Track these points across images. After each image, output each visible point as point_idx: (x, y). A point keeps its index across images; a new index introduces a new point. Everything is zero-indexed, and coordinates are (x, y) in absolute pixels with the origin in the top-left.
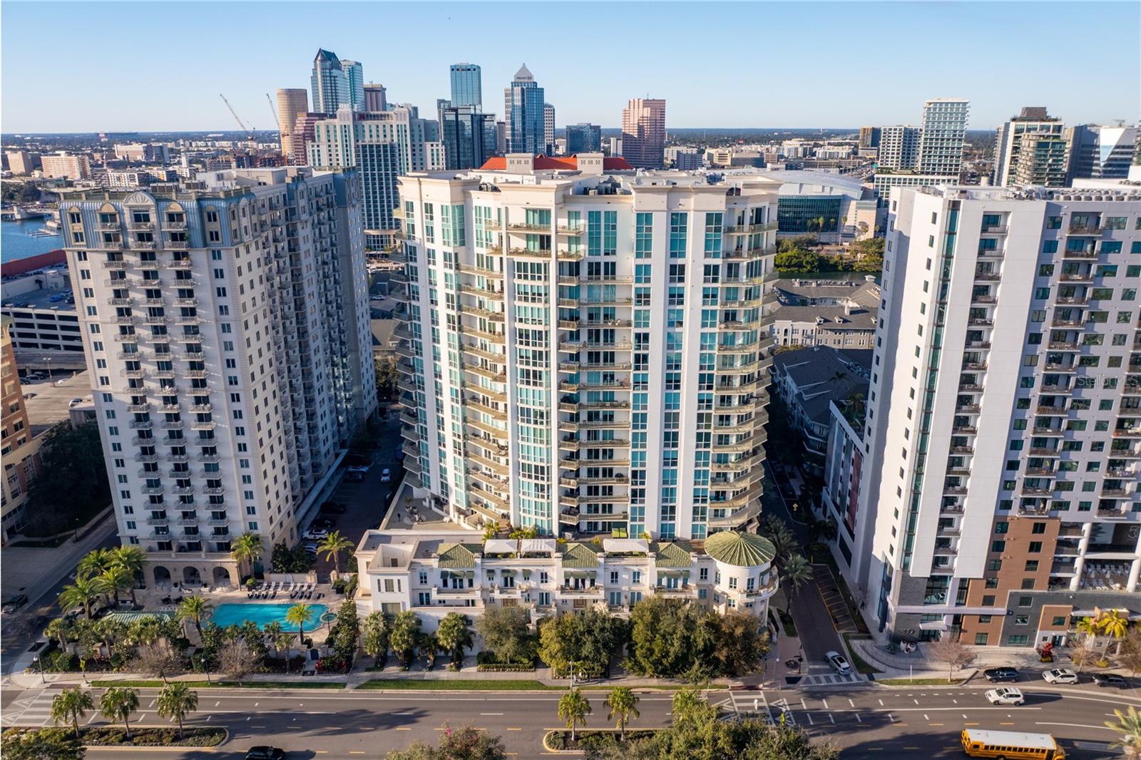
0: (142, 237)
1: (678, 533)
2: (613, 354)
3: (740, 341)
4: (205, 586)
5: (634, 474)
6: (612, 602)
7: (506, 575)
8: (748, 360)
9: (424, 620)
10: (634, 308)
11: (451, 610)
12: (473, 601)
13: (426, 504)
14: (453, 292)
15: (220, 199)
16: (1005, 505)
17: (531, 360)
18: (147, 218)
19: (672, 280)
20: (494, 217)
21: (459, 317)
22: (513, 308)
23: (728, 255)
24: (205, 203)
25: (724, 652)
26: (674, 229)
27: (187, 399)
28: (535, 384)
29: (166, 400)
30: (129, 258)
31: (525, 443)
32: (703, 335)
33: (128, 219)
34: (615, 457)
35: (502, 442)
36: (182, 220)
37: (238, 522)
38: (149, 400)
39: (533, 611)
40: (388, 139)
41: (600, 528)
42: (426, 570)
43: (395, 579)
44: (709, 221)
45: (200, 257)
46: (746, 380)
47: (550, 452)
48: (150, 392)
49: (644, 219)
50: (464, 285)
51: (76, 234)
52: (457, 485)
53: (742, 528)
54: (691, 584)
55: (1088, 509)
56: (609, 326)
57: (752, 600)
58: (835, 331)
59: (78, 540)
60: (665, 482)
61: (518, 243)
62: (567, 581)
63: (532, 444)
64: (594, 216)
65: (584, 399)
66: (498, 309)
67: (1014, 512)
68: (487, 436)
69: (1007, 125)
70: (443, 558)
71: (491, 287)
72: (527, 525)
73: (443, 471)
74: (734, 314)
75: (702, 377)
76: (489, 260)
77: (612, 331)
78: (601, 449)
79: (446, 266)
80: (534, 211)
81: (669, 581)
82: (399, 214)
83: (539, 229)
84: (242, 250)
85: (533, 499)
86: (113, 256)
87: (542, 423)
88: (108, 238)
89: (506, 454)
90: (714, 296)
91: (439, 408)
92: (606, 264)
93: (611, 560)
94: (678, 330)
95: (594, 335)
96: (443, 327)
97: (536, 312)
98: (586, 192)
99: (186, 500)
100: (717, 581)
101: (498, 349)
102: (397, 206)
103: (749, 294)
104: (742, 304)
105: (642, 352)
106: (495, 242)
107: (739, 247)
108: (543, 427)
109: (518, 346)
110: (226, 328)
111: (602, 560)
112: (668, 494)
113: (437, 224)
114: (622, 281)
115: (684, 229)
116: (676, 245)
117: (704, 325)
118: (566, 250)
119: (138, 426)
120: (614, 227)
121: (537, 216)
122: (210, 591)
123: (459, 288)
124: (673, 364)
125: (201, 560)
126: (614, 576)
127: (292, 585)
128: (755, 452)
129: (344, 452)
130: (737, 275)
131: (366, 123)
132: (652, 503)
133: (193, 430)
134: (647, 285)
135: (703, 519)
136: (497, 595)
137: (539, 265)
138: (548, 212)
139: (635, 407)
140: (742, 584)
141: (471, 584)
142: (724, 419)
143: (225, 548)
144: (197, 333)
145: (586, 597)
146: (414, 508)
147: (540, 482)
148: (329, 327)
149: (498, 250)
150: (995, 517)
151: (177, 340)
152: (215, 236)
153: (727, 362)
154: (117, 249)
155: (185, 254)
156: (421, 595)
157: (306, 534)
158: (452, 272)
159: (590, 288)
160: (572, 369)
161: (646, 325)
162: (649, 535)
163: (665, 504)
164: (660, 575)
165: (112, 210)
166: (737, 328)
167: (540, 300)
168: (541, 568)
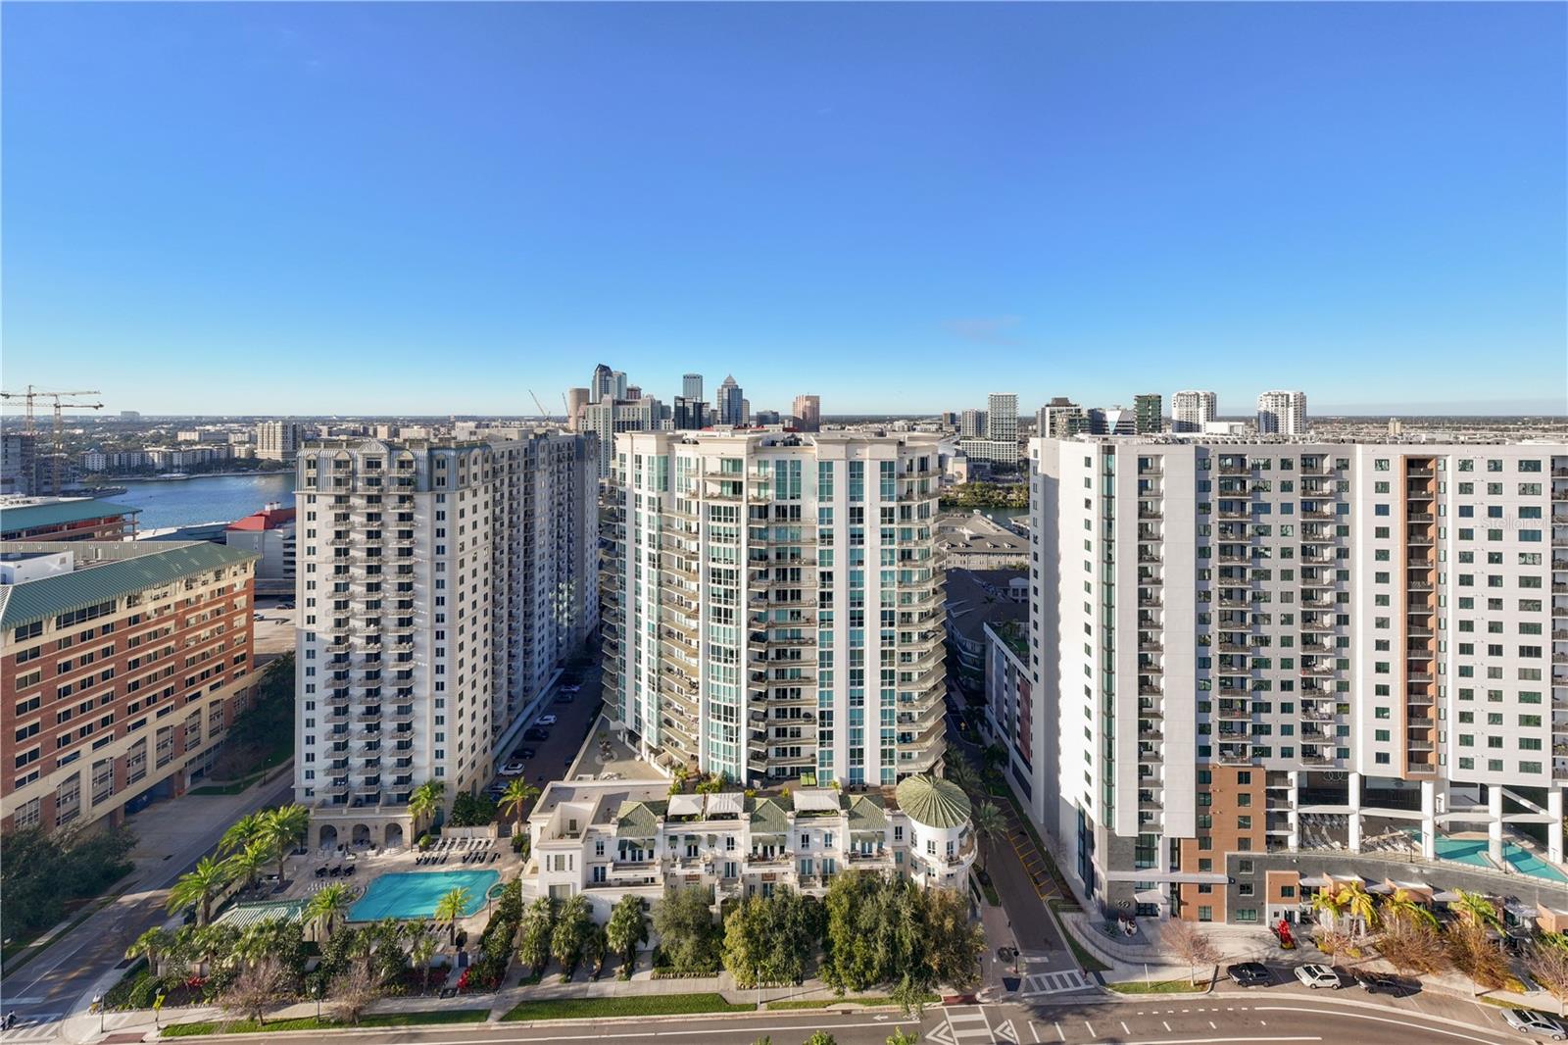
0: (370, 482)
1: (867, 779)
2: (799, 591)
3: (916, 578)
4: (373, 848)
5: (822, 714)
6: (803, 873)
7: (690, 842)
8: (924, 598)
9: (596, 905)
10: (818, 548)
11: (627, 890)
12: (653, 880)
13: (620, 738)
14: (654, 532)
15: (451, 449)
16: (1204, 751)
17: (723, 599)
18: (378, 465)
19: (852, 522)
20: (693, 465)
21: (659, 556)
22: (708, 550)
23: (900, 499)
24: (436, 452)
25: (936, 956)
26: (852, 476)
27: (390, 638)
28: (726, 622)
29: (369, 639)
30: (354, 501)
31: (715, 682)
32: (883, 573)
33: (360, 465)
34: (802, 696)
35: (694, 680)
36: (411, 467)
37: (423, 768)
38: (352, 639)
39: (718, 889)
40: (636, 418)
41: (788, 772)
42: (604, 838)
43: (567, 854)
44: (883, 469)
45: (425, 500)
46: (924, 616)
47: (740, 694)
48: (353, 631)
49: (826, 467)
50: (664, 526)
51: (309, 479)
52: (649, 721)
53: (930, 772)
54: (887, 848)
55: (1291, 755)
56: (796, 565)
57: (953, 870)
58: (961, 554)
59: (265, 783)
60: (852, 723)
61: (714, 488)
62: (755, 848)
63: (722, 684)
64: (780, 465)
65: (772, 636)
66: (694, 549)
67: (1215, 759)
68: (680, 673)
69: (1043, 410)
70: (623, 823)
71: (688, 528)
72: (715, 771)
73: (638, 704)
74: (910, 552)
75: (883, 613)
76: (689, 504)
77: (798, 569)
78: (789, 689)
79: (649, 509)
80: (728, 460)
81: (863, 845)
82: (614, 464)
83: (732, 476)
84: (468, 494)
85: (722, 742)
86: (339, 499)
87: (732, 662)
88: (338, 482)
89: (697, 693)
90: (891, 536)
91: (638, 640)
92: (792, 507)
93: (802, 820)
94: (859, 568)
95: (782, 574)
96: (644, 564)
97: (728, 552)
98: (773, 444)
99: (372, 746)
100: (914, 843)
101: (693, 586)
102: (614, 457)
103: (923, 536)
104: (916, 543)
105: (827, 590)
106: (693, 488)
107: (910, 491)
108: (733, 666)
109: (711, 585)
110: (440, 567)
111: (791, 822)
112: (856, 736)
113: (644, 472)
114: (806, 522)
115: (861, 476)
116: (855, 490)
117: (883, 563)
118: (756, 495)
119: (334, 667)
120: (799, 474)
121: (730, 464)
122: (377, 854)
123: (660, 529)
124: (856, 601)
125: (376, 817)
126: (805, 839)
127: (469, 841)
128: (935, 688)
129: (560, 671)
130: (909, 516)
131: (621, 407)
132: (840, 745)
133: (391, 669)
134: (830, 527)
135: (892, 762)
136: (679, 870)
137: (731, 508)
138: (741, 461)
139: (822, 645)
140: (941, 849)
141: (651, 855)
142: (906, 657)
143: (403, 799)
144: (410, 571)
145: (775, 869)
146: (608, 743)
147: (729, 724)
148: (558, 558)
149: (695, 495)
150: (1197, 765)
151: (390, 579)
152: (442, 481)
153: (906, 598)
154: (343, 493)
155: (410, 498)
156: (596, 869)
157: (502, 771)
158: (654, 514)
159: (778, 530)
160: (761, 607)
161: (830, 564)
162: (839, 784)
163: (853, 747)
164: (854, 838)
165: (347, 458)
166: (914, 566)
167: (732, 541)
168: (727, 833)
